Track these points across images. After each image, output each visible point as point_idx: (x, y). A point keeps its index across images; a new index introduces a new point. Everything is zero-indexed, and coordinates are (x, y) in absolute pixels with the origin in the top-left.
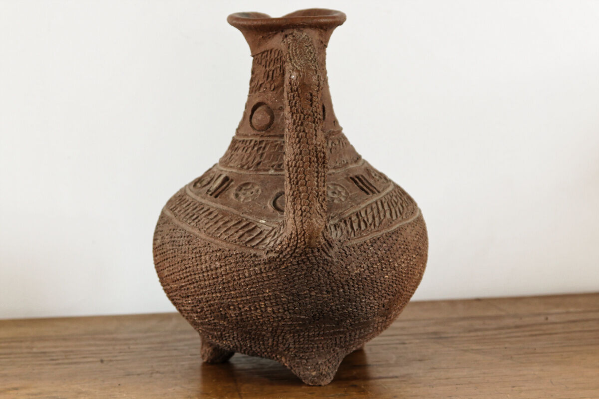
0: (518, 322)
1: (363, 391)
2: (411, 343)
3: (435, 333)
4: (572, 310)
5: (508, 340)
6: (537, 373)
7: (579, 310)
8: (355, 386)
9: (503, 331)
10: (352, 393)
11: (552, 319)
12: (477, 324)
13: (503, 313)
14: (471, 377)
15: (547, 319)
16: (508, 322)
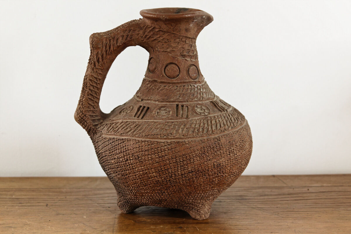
0: (291, 191)
1: (184, 231)
2: (224, 202)
3: (241, 196)
4: (325, 185)
5: (281, 202)
6: (288, 224)
7: (329, 185)
8: (181, 228)
9: (280, 197)
10: (177, 232)
11: (311, 190)
12: (267, 192)
13: (285, 185)
14: (250, 225)
15: (308, 190)
16: (286, 191)
